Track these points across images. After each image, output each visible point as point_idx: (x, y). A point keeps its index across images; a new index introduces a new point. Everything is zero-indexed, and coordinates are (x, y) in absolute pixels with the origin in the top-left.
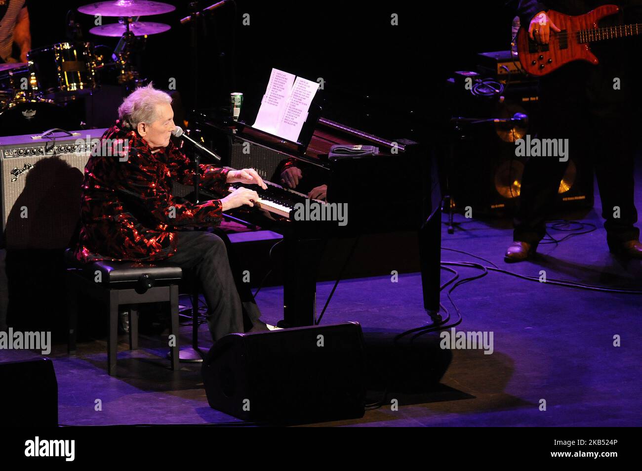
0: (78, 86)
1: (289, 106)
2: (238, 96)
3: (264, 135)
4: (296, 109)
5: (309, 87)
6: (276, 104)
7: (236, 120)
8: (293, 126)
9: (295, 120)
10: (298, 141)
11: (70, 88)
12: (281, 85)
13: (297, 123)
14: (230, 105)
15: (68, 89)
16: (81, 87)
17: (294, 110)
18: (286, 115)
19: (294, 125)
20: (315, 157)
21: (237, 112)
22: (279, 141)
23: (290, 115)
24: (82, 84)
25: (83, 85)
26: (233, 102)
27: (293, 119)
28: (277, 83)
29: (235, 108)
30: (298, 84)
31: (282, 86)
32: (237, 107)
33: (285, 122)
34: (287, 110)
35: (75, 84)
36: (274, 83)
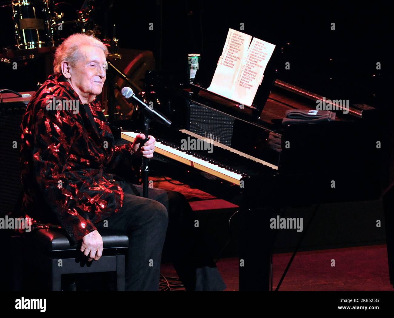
0: (36, 45)
1: (245, 68)
2: (195, 57)
3: (219, 98)
4: (252, 72)
5: (265, 48)
6: (232, 66)
7: (192, 83)
8: (247, 89)
9: (250, 83)
10: (252, 105)
11: (28, 47)
12: (237, 47)
13: (252, 86)
14: (187, 67)
15: (26, 48)
16: (40, 46)
17: (249, 73)
18: (241, 78)
19: (249, 88)
20: (269, 122)
21: (193, 74)
22: (235, 104)
23: (245, 78)
24: (40, 42)
25: (41, 44)
26: (190, 63)
27: (248, 82)
28: (233, 44)
29: (192, 70)
30: (254, 45)
31: (239, 47)
32: (194, 68)
33: (240, 85)
34: (243, 73)
35: (33, 43)
36: (231, 44)
